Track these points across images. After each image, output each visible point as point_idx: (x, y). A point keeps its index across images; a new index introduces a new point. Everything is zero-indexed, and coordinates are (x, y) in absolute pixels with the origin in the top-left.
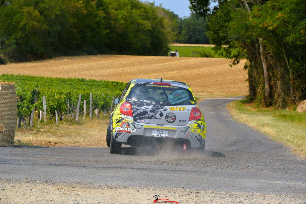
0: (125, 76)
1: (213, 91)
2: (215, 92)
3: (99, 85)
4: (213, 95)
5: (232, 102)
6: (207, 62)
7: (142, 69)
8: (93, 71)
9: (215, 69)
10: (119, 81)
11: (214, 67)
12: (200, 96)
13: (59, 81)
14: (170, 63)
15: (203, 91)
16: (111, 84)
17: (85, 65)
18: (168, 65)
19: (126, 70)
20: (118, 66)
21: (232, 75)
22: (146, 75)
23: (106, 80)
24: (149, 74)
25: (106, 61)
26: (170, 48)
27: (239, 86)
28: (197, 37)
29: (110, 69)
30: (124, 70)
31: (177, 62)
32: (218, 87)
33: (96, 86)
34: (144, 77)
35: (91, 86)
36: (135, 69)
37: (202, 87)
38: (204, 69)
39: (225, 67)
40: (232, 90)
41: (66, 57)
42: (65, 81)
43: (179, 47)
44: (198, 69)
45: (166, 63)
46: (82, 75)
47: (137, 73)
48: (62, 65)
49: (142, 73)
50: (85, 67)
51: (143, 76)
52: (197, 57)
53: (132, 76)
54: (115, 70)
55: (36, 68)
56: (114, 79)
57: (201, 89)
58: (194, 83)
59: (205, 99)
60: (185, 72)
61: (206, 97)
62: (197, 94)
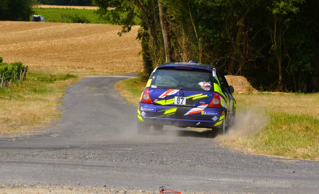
1: (94, 67)
2: (96, 68)
4: (95, 72)
5: (121, 81)
6: (82, 29)
9: (93, 39)
11: (92, 35)
12: (77, 72)
14: (35, 29)
15: (80, 67)
18: (32, 32)
21: (117, 46)
22: (3, 46)
24: (8, 45)
26: (34, 10)
27: (127, 60)
31: (43, 28)
32: (100, 61)
37: (79, 62)
38: (80, 38)
39: (107, 35)
40: (117, 65)
43: (44, 9)
44: (71, 38)
45: (30, 31)
52: (68, 22)
57: (78, 64)
58: (68, 57)
59: (85, 76)
60: (56, 42)
61: (85, 74)
62: (74, 70)
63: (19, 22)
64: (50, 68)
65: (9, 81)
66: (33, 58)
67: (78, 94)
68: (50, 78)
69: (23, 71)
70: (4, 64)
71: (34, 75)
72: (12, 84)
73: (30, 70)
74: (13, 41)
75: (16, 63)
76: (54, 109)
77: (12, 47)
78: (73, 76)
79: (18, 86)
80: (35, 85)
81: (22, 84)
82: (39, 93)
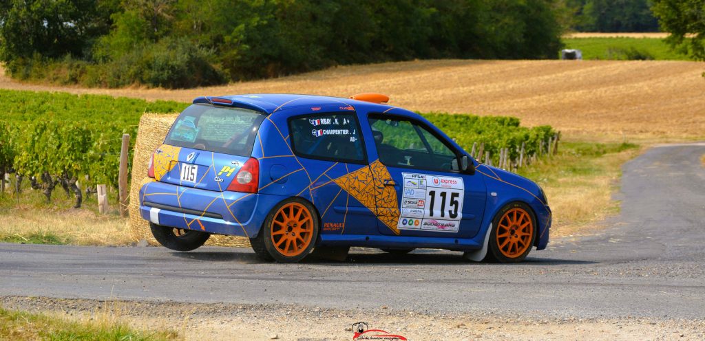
0: (477, 102)
1: (665, 130)
2: (669, 132)
4: (667, 137)
6: (644, 70)
7: (511, 86)
8: (408, 95)
9: (662, 84)
10: (468, 113)
11: (660, 80)
12: (639, 139)
14: (568, 72)
15: (644, 130)
16: (454, 120)
17: (391, 82)
18: (563, 77)
19: (477, 91)
20: (460, 83)
21: (701, 95)
22: (520, 100)
24: (527, 99)
25: (433, 73)
26: (565, 42)
28: (615, 19)
29: (444, 90)
30: (473, 91)
31: (582, 70)
32: (674, 121)
34: (516, 104)
36: (495, 87)
37: (641, 122)
38: (641, 84)
39: (684, 78)
41: (349, 66)
43: (580, 39)
44: (627, 85)
45: (560, 75)
47: (502, 96)
48: (342, 84)
49: (510, 95)
50: (390, 86)
51: (516, 102)
52: (619, 59)
53: (491, 103)
54: (454, 92)
57: (640, 126)
58: (623, 115)
59: (652, 145)
60: (602, 91)
61: (652, 141)
62: (634, 136)
63: (542, 61)
64: (595, 134)
65: (532, 156)
66: (568, 118)
67: (643, 174)
68: (597, 150)
69: (553, 139)
70: (524, 129)
71: (571, 145)
72: (537, 160)
73: (563, 137)
74: (535, 92)
75: (542, 127)
76: (607, 198)
77: (532, 102)
78: (632, 146)
79: (545, 163)
80: (573, 161)
81: (552, 160)
82: (580, 174)
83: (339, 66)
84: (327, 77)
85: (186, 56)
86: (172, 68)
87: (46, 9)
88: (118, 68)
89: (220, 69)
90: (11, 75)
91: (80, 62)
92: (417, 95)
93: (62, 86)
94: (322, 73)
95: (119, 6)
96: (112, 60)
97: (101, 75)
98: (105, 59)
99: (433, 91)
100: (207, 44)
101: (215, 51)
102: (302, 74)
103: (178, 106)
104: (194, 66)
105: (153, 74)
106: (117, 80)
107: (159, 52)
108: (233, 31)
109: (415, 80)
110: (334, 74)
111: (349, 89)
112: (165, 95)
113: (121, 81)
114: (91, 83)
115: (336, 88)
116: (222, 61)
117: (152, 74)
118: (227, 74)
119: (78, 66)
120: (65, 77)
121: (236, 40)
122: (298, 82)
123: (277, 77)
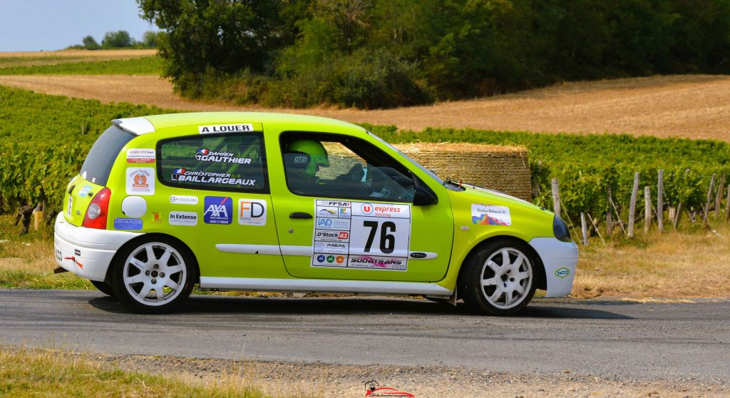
3: (667, 151)
8: (645, 116)
10: (713, 139)
13: (567, 143)
16: (696, 147)
17: (626, 101)
19: (727, 113)
20: (707, 102)
23: (683, 138)
25: (676, 91)
29: (689, 110)
30: (723, 111)
33: (659, 152)
35: (648, 153)
42: (581, 143)
46: (619, 125)
48: (568, 104)
50: (624, 107)
54: (700, 113)
55: (505, 112)
56: (699, 133)
83: (565, 83)
84: (550, 95)
85: (384, 70)
86: (368, 84)
87: (221, 16)
88: (305, 85)
89: (425, 86)
90: (180, 93)
91: (259, 78)
92: (655, 117)
93: (239, 105)
94: (545, 92)
95: (307, 11)
96: (297, 76)
97: (285, 93)
98: (290, 74)
99: (676, 112)
100: (409, 56)
101: (419, 64)
102: (521, 92)
103: (373, 129)
104: (393, 82)
105: (346, 91)
106: (304, 99)
107: (353, 66)
108: (439, 41)
109: (654, 99)
110: (560, 93)
111: (575, 110)
112: (360, 117)
113: (308, 100)
114: (273, 102)
115: (561, 108)
116: (426, 76)
117: (344, 92)
118: (433, 92)
119: (258, 83)
120: (243, 96)
121: (443, 52)
122: (517, 101)
123: (492, 95)
